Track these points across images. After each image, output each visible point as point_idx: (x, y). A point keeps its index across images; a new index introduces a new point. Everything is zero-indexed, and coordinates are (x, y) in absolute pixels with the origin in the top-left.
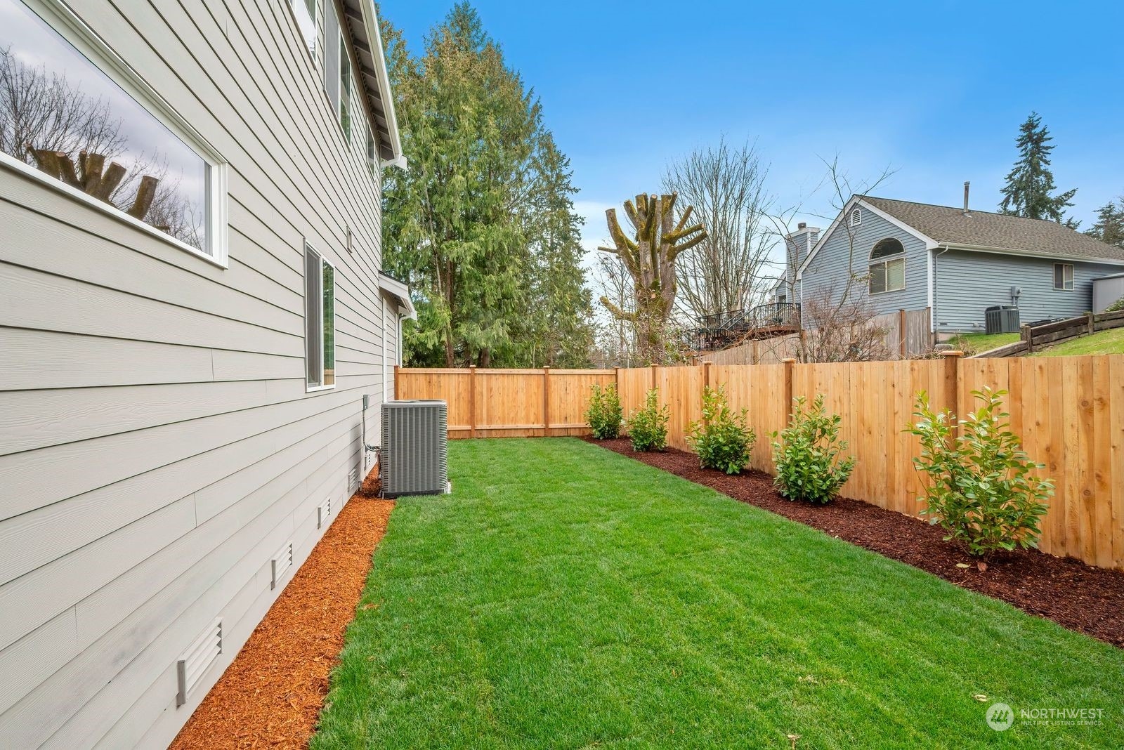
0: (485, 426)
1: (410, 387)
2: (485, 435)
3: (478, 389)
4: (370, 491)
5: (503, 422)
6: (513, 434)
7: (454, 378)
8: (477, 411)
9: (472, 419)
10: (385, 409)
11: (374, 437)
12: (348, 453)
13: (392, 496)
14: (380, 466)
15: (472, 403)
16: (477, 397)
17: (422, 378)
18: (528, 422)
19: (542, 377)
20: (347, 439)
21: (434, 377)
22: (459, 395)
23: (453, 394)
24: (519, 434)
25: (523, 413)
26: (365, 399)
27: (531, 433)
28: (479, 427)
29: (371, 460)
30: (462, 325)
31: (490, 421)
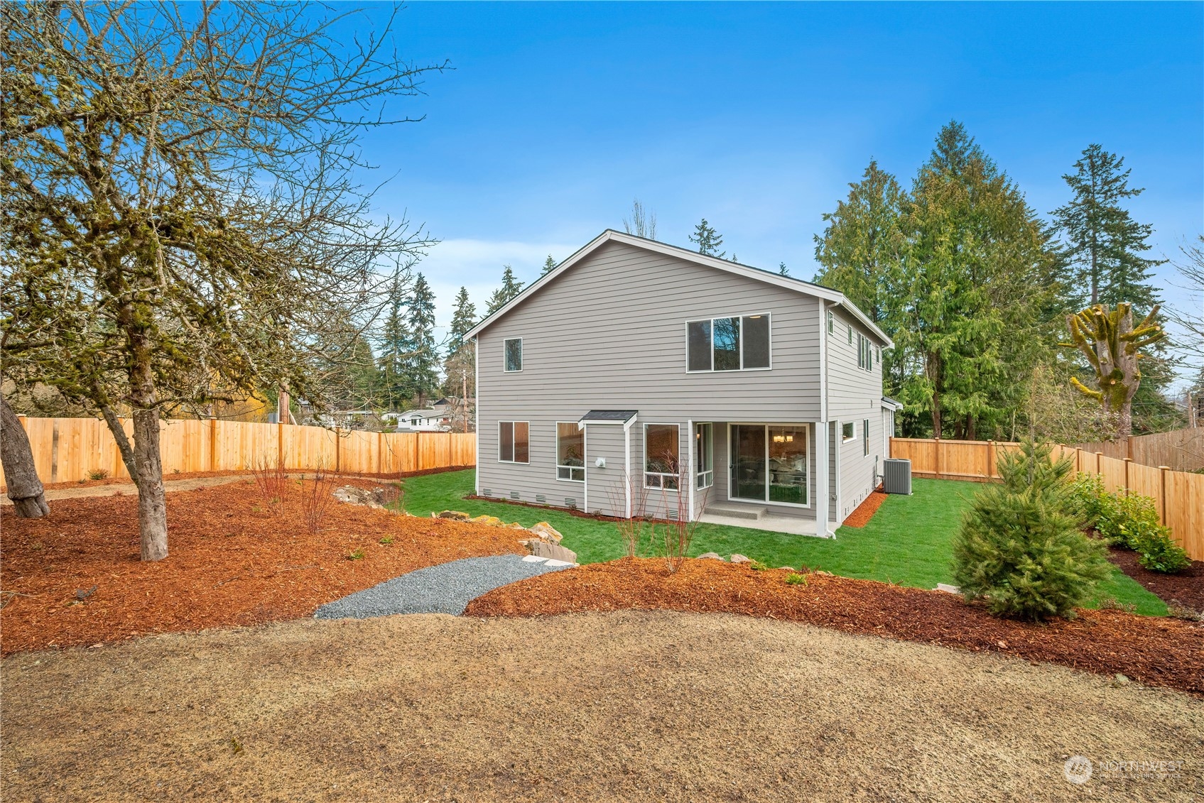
0: (945, 473)
1: (898, 447)
2: (945, 478)
3: (940, 451)
4: (879, 491)
5: (958, 472)
6: (965, 479)
7: (925, 445)
8: (940, 464)
9: (937, 468)
10: (885, 462)
11: (881, 472)
12: (872, 476)
13: (888, 493)
14: (883, 484)
15: (937, 459)
16: (940, 456)
17: (905, 444)
18: (976, 473)
19: (986, 447)
20: (872, 472)
21: (913, 444)
22: (928, 454)
23: (925, 453)
24: (969, 479)
25: (973, 467)
26: (877, 457)
27: (978, 480)
28: (941, 473)
29: (880, 482)
30: (945, 396)
31: (948, 470)
